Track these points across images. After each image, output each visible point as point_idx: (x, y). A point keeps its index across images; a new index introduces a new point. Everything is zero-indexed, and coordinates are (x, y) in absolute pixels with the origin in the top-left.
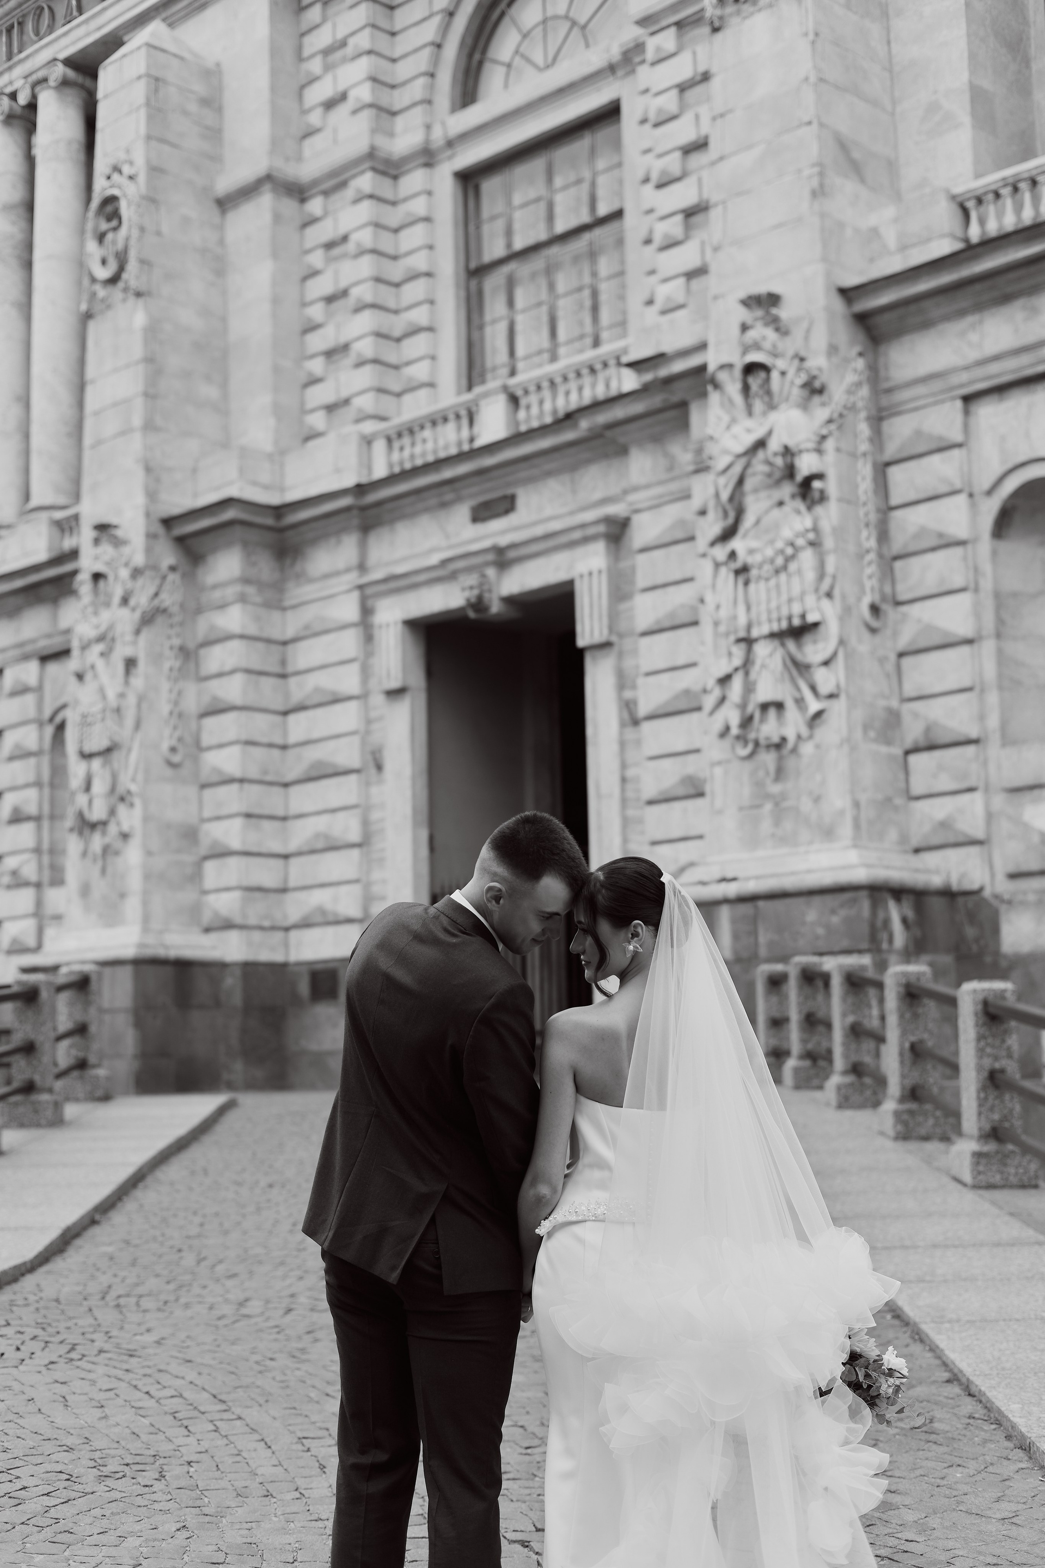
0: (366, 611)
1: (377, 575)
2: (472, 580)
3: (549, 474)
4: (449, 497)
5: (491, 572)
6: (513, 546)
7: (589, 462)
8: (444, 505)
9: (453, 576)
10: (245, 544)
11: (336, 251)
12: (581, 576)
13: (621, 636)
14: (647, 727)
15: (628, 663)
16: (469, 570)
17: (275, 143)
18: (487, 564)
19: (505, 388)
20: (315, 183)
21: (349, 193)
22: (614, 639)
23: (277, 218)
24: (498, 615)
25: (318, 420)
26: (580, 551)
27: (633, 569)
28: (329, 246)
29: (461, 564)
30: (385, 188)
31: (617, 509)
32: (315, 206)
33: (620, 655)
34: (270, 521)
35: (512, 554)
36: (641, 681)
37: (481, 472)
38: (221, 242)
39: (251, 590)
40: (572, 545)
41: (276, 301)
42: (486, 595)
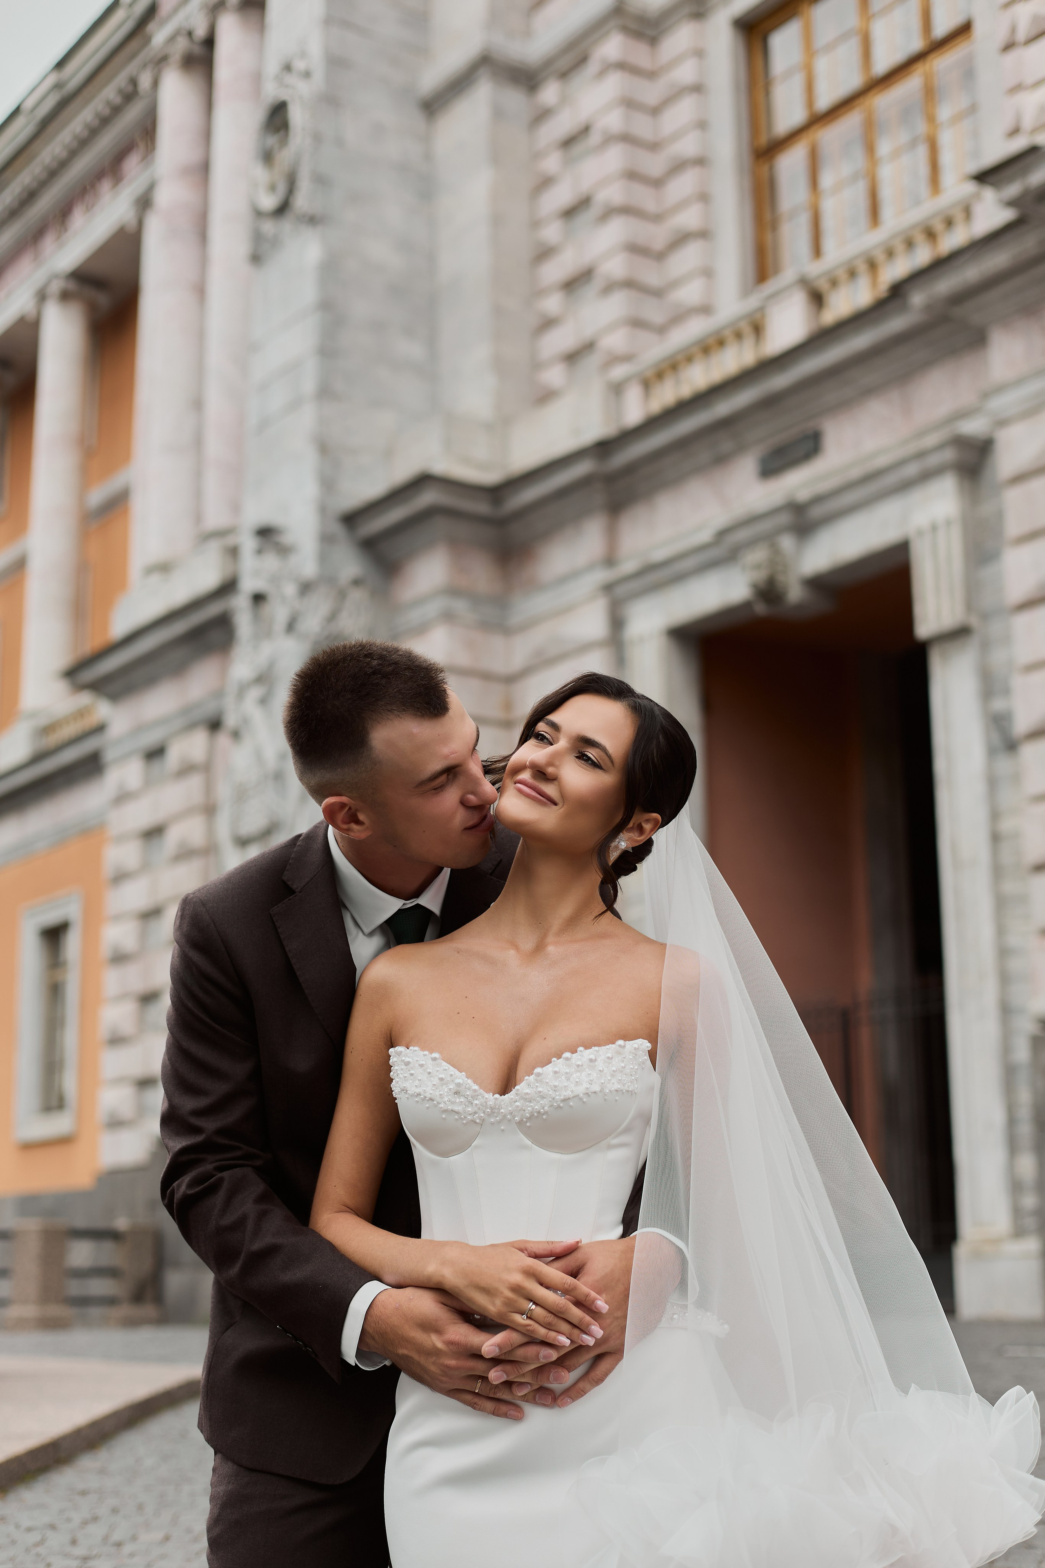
0: (617, 623)
1: (628, 566)
2: (758, 555)
3: (869, 392)
4: (726, 446)
5: (787, 543)
6: (818, 499)
7: (926, 365)
8: (721, 460)
9: (731, 557)
10: (454, 544)
11: (578, 149)
12: (920, 533)
13: (985, 617)
14: (1030, 752)
15: (998, 657)
16: (752, 543)
17: (494, 18)
18: (780, 530)
19: (804, 282)
20: (548, 63)
21: (593, 67)
22: (974, 621)
23: (498, 114)
24: (799, 607)
25: (555, 376)
26: (917, 496)
27: (1000, 516)
28: (568, 142)
29: (742, 535)
30: (640, 54)
31: (973, 427)
32: (549, 93)
33: (985, 647)
34: (482, 507)
35: (816, 512)
36: (1018, 682)
37: (770, 402)
38: (428, 157)
39: (460, 606)
40: (905, 486)
41: (497, 221)
42: (781, 578)
